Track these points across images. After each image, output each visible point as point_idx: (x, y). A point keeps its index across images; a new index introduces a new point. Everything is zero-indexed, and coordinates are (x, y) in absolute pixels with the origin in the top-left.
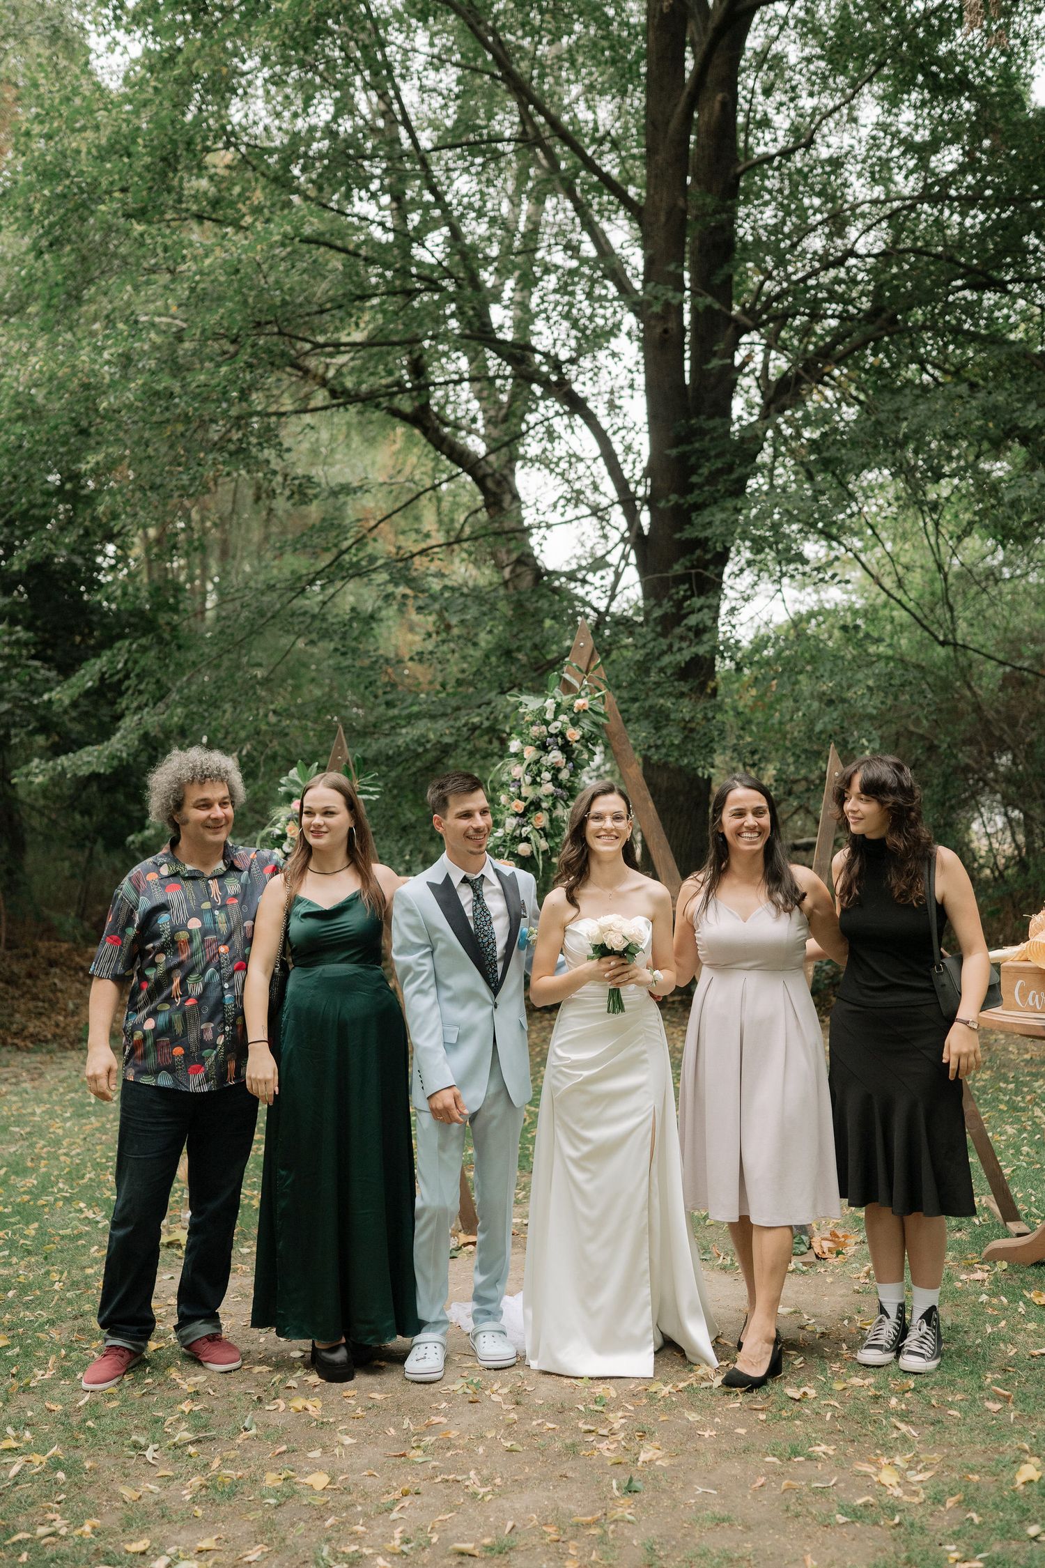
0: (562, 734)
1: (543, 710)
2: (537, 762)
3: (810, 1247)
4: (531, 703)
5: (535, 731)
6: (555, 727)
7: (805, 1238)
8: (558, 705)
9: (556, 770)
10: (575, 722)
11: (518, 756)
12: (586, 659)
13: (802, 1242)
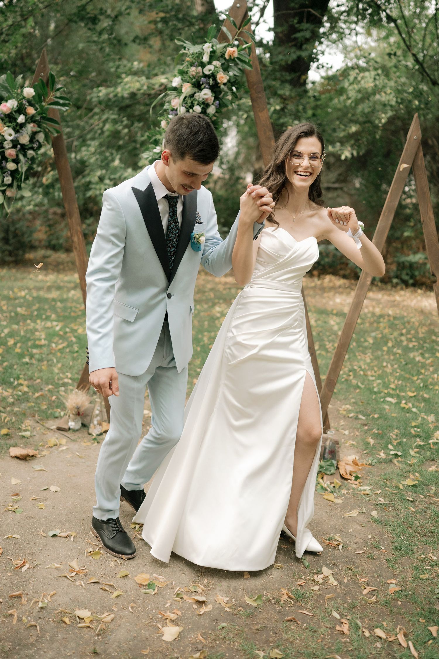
0: (213, 76)
1: (201, 54)
2: (192, 96)
3: (338, 468)
4: (192, 49)
5: (193, 70)
6: (208, 69)
7: (334, 462)
8: (213, 53)
9: (205, 105)
10: (226, 69)
11: (178, 90)
12: (240, 18)
13: (332, 465)
